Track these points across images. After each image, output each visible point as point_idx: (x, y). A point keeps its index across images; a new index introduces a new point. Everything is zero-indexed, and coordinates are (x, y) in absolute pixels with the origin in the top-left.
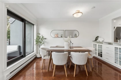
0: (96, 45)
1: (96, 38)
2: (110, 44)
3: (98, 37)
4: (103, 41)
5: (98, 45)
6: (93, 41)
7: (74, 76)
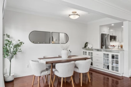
0: (86, 52)
1: (86, 44)
2: (98, 50)
3: (87, 43)
4: (92, 48)
5: (89, 52)
6: (83, 48)
7: (81, 85)
